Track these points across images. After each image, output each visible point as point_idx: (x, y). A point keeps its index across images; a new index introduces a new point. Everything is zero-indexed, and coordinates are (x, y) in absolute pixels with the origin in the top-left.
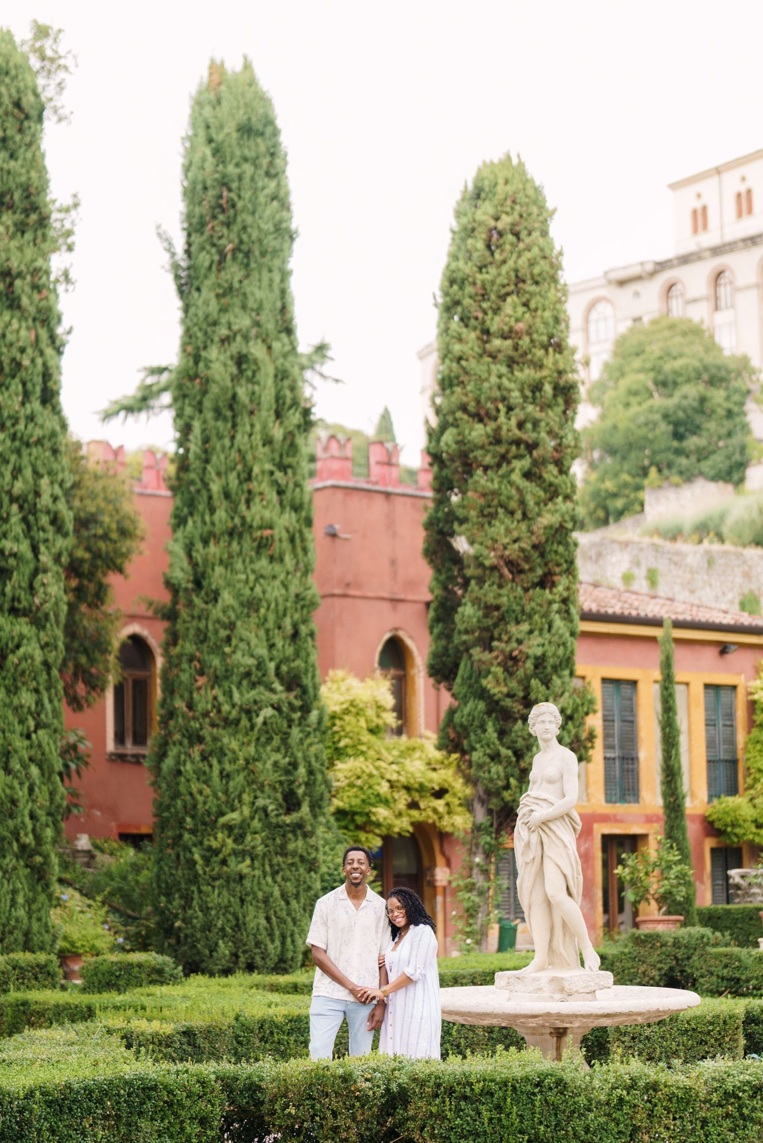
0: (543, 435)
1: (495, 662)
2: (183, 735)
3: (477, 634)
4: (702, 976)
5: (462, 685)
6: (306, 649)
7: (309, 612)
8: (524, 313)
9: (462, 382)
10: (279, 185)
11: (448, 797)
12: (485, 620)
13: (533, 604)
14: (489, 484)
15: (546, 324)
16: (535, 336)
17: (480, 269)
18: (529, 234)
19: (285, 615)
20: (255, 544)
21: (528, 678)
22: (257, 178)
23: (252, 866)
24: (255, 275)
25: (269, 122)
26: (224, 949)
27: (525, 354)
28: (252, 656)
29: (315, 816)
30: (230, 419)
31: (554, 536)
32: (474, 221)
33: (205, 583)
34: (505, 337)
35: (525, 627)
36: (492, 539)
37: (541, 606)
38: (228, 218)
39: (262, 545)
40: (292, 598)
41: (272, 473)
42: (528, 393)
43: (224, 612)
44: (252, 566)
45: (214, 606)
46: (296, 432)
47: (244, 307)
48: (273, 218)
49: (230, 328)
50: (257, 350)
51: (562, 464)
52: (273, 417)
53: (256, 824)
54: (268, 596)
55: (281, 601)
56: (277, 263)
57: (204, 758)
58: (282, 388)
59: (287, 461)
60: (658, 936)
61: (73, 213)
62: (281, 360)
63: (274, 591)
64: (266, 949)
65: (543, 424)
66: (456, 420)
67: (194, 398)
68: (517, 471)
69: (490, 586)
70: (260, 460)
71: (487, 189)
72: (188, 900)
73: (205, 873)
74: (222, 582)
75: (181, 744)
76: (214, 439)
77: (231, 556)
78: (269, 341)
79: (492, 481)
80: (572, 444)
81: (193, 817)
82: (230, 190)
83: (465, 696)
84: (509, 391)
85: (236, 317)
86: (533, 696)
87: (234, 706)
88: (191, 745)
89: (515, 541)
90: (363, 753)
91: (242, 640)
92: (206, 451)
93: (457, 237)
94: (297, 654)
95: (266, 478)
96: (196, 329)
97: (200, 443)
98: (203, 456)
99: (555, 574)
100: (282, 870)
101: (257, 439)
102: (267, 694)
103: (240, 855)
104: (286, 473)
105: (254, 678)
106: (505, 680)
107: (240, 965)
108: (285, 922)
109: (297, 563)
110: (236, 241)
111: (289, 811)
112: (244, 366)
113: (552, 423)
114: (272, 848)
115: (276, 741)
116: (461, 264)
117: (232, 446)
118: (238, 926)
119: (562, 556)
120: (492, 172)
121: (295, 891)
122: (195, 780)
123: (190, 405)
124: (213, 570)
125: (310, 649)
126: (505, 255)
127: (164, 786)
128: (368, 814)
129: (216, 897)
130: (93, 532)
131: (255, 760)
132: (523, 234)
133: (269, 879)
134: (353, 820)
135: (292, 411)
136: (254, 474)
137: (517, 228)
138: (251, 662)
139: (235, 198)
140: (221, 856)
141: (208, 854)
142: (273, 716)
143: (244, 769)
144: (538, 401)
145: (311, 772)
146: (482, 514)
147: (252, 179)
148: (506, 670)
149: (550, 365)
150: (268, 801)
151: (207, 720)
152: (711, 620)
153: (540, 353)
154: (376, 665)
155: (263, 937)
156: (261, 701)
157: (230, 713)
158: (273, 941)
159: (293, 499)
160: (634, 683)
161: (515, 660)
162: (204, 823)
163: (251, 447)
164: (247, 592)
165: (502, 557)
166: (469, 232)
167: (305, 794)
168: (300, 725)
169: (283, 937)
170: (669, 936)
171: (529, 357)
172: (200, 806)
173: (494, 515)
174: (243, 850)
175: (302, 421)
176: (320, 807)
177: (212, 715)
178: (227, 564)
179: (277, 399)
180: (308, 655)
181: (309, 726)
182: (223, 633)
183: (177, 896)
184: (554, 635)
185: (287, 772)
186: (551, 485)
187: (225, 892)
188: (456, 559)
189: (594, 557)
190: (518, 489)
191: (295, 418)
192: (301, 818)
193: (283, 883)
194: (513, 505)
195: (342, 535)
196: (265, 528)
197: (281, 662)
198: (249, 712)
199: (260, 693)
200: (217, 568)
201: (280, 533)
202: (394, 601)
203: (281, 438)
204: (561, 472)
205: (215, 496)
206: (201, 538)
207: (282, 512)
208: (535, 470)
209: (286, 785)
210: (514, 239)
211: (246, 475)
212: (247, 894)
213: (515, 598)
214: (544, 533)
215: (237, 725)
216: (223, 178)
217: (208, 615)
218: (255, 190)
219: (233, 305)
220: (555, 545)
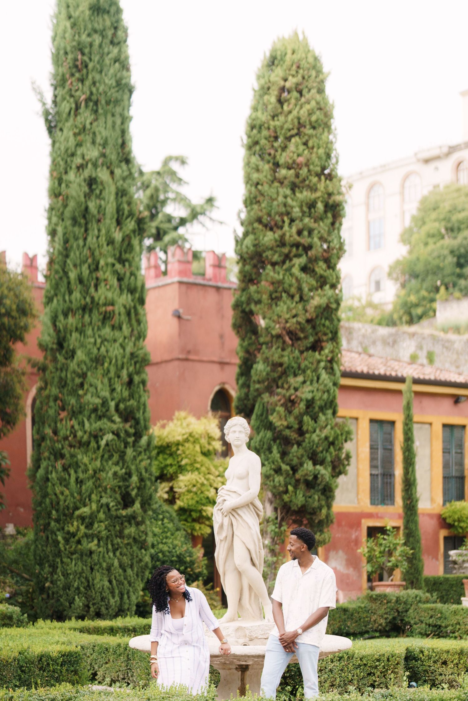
0: (316, 240)
1: (279, 404)
2: (51, 453)
3: (266, 384)
4: (415, 624)
5: (257, 419)
6: (139, 393)
7: (141, 366)
8: (303, 150)
9: (259, 202)
10: (120, 51)
12: (272, 374)
13: (307, 362)
14: (276, 276)
15: (320, 158)
16: (311, 167)
17: (273, 118)
18: (309, 91)
19: (122, 368)
20: (101, 317)
21: (302, 415)
22: (104, 45)
23: (99, 544)
24: (102, 118)
26: (79, 602)
27: (304, 180)
28: (99, 397)
29: (145, 511)
30: (83, 225)
31: (322, 313)
32: (270, 82)
33: (65, 345)
34: (289, 168)
35: (300, 379)
36: (278, 315)
37: (312, 363)
38: (82, 76)
39: (106, 318)
40: (128, 356)
41: (113, 265)
42: (305, 209)
43: (78, 365)
44: (99, 332)
45: (72, 361)
46: (132, 235)
47: (94, 143)
48: (116, 76)
49: (83, 158)
50: (104, 175)
51: (330, 261)
52: (115, 224)
53: (101, 515)
54: (110, 354)
55: (119, 357)
56: (118, 110)
57: (65, 469)
58: (121, 203)
59: (125, 256)
60: (385, 596)
62: (121, 182)
63: (115, 351)
64: (109, 602)
65: (316, 232)
66: (254, 229)
67: (59, 211)
68: (297, 266)
69: (276, 349)
70: (105, 256)
71: (279, 58)
72: (54, 567)
73: (65, 549)
74: (77, 344)
75: (49, 459)
76: (72, 240)
77: (83, 325)
78: (112, 168)
80: (337, 246)
81: (57, 511)
82: (83, 54)
83: (259, 427)
84: (292, 207)
85: (88, 150)
86: (305, 428)
87: (85, 432)
88: (56, 460)
89: (294, 317)
90: (197, 469)
91: (91, 385)
92: (66, 249)
93: (257, 94)
94: (131, 396)
95: (109, 268)
96: (59, 159)
97: (62, 243)
98: (64, 253)
99: (323, 341)
100: (120, 547)
101: (103, 240)
102: (109, 424)
103: (90, 537)
104: (124, 265)
105: (99, 413)
106: (285, 416)
107: (91, 613)
108: (123, 584)
109: (132, 330)
110: (88, 93)
111: (125, 507)
112: (94, 187)
113: (322, 231)
114: (112, 532)
115: (116, 457)
116: (259, 114)
117: (85, 245)
118: (89, 587)
119: (328, 328)
120: (284, 45)
121: (130, 563)
122: (58, 485)
123: (55, 215)
124: (71, 335)
125: (142, 392)
127: (38, 488)
128: (200, 511)
129: (74, 566)
131: (100, 470)
132: (305, 92)
133: (111, 554)
134: (190, 515)
135: (129, 220)
136: (100, 266)
137: (301, 87)
138: (98, 401)
139: (87, 60)
140: (76, 538)
141: (67, 536)
142: (113, 440)
143: (93, 478)
144: (312, 215)
145: (142, 480)
146: (271, 297)
147: (100, 46)
148: (287, 408)
149: (322, 189)
150: (110, 500)
151: (67, 442)
152: (448, 380)
153: (315, 180)
154: (209, 408)
155: (107, 594)
156: (105, 429)
157: (82, 437)
158: (114, 597)
159: (129, 284)
160: (393, 423)
161: (292, 402)
162: (65, 515)
163: (98, 246)
164: (95, 351)
165: (284, 328)
166: (266, 90)
167: (137, 495)
168: (133, 446)
169: (121, 594)
171: (307, 182)
172: (61, 503)
173: (279, 298)
174: (92, 534)
175: (136, 227)
176: (149, 505)
177: (70, 438)
178: (81, 331)
179: (118, 211)
180: (140, 397)
181: (140, 447)
182: (78, 381)
183: (47, 565)
184: (321, 384)
185: (124, 480)
186: (321, 276)
187: (79, 563)
188: (255, 330)
189: (391, 343)
190: (297, 279)
191: (131, 225)
192: (134, 511)
193: (121, 557)
194: (293, 290)
195: (185, 317)
196: (109, 305)
197: (120, 401)
198: (96, 437)
199: (104, 424)
200: (74, 335)
201: (119, 308)
202: (222, 364)
203: (120, 239)
204: (329, 267)
205: (72, 282)
206: (63, 312)
207: (121, 294)
208: (310, 265)
209: (123, 489)
210: (298, 95)
211: (94, 266)
212: (95, 564)
213: (294, 358)
214: (315, 311)
215: (88, 446)
216: (78, 45)
217: (67, 367)
218: (103, 55)
219: (86, 141)
220: (323, 320)
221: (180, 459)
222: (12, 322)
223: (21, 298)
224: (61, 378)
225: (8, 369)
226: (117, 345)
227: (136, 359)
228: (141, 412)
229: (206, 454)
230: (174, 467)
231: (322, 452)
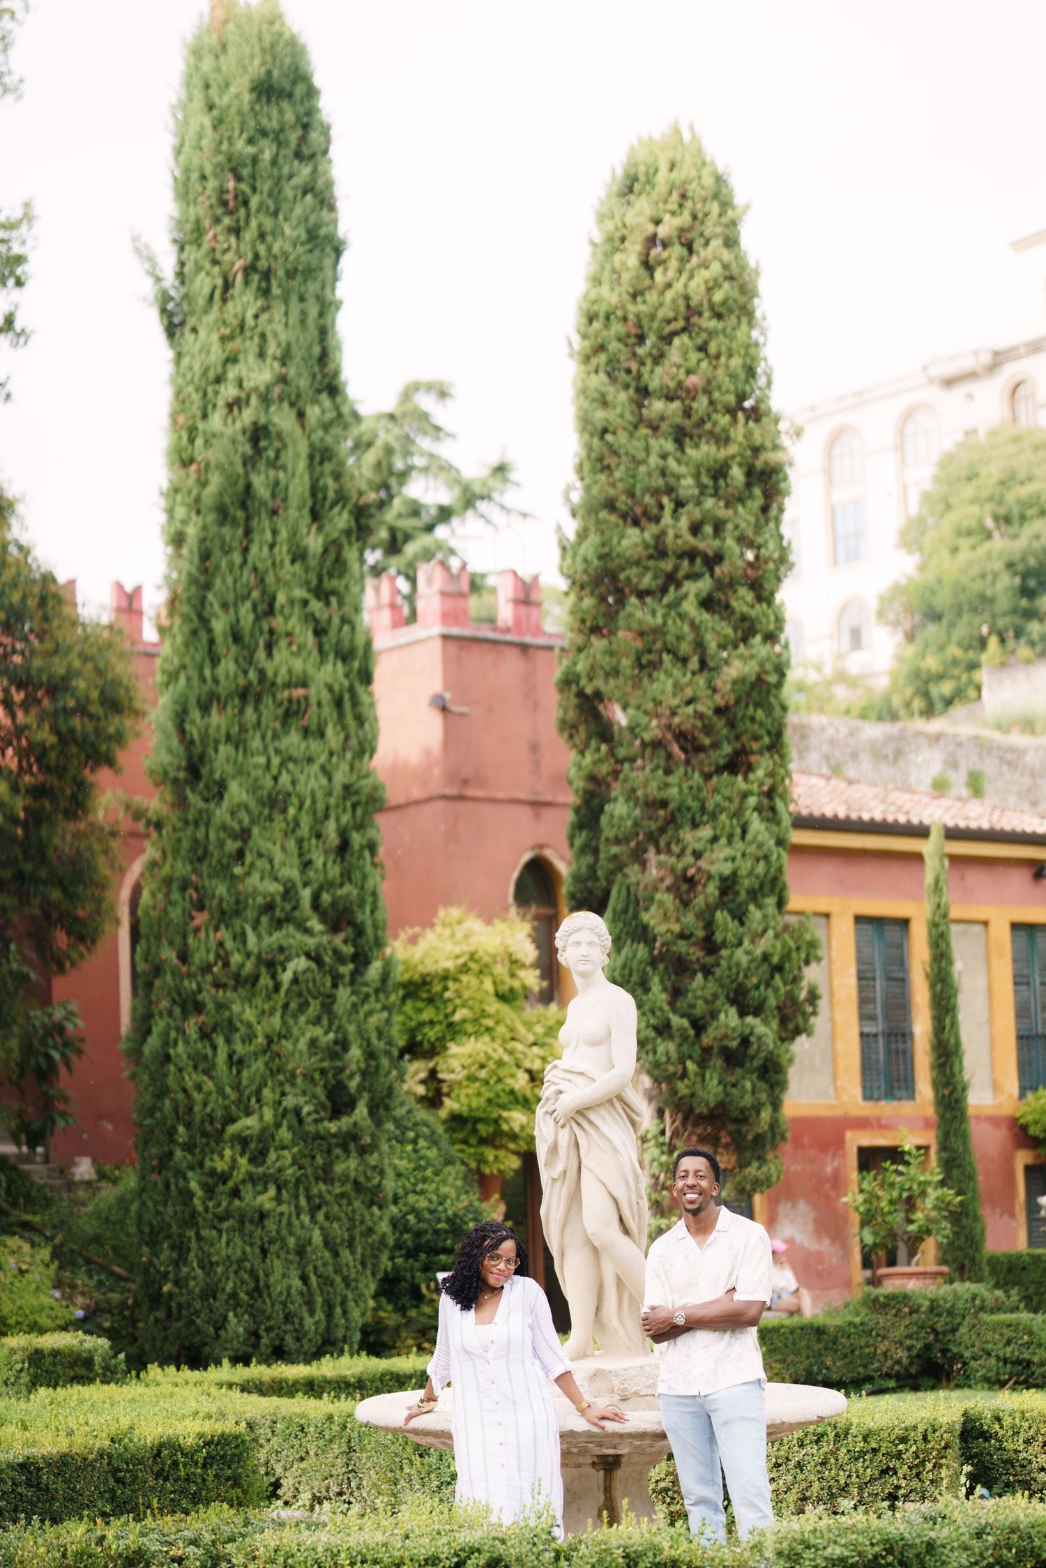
0: (730, 542)
1: (662, 885)
2: (174, 1002)
4: (975, 1358)
6: (361, 869)
7: (367, 813)
8: (699, 361)
9: (608, 467)
10: (315, 171)
12: (645, 823)
13: (718, 798)
14: (649, 618)
15: (733, 376)
16: (716, 395)
17: (634, 296)
18: (707, 243)
19: (327, 817)
20: (281, 711)
21: (711, 909)
22: (281, 160)
23: (278, 1199)
24: (279, 305)
25: (301, 77)
26: (237, 1325)
27: (702, 422)
28: (276, 879)
29: (379, 1123)
30: (242, 522)
31: (748, 695)
32: (625, 226)
33: (204, 771)
34: (670, 398)
36: (654, 700)
37: (730, 800)
38: (238, 221)
39: (291, 713)
40: (338, 791)
41: (305, 603)
42: (706, 480)
43: (233, 814)
44: (277, 743)
45: (219, 804)
46: (345, 542)
47: (262, 354)
48: (306, 220)
49: (240, 384)
50: (283, 419)
51: (761, 586)
52: (307, 518)
53: (284, 1134)
54: (300, 788)
55: (320, 795)
56: (312, 287)
57: (205, 1035)
58: (322, 474)
59: (329, 584)
60: (906, 1297)
61: (24, 228)
62: (320, 433)
63: (310, 782)
64: (301, 1324)
65: (730, 526)
66: (599, 523)
67: (190, 493)
68: (691, 597)
69: (653, 771)
70: (287, 585)
71: (642, 178)
72: (181, 1249)
73: (206, 1210)
74: (230, 769)
75: (170, 1014)
76: (217, 554)
77: (243, 729)
78: (301, 404)
79: (654, 613)
80: (776, 555)
81: (188, 1126)
82: (239, 179)
83: (621, 938)
84: (678, 477)
85: (250, 369)
86: (719, 937)
87: (248, 955)
88: (185, 1016)
89: (689, 703)
90: (488, 1030)
91: (260, 855)
92: (205, 571)
93: (598, 251)
94: (347, 876)
95: (297, 610)
96: (191, 389)
97: (196, 559)
98: (202, 579)
99: (752, 753)
100: (327, 1204)
101: (282, 552)
102: (299, 936)
103: (262, 1181)
104: (328, 603)
105: (278, 913)
106: (676, 912)
107: (263, 1349)
108: (332, 1284)
109: (347, 738)
110: (250, 256)
111: (336, 1113)
112: (263, 443)
113: (743, 525)
114: (309, 1171)
115: (314, 1008)
116: (605, 290)
117: (245, 562)
118: (257, 1291)
119: (761, 724)
120: (651, 153)
121: (346, 1236)
122: (190, 1069)
123: (182, 503)
124: (216, 751)
125: (368, 868)
126: (668, 276)
127: (146, 1078)
128: (496, 1121)
129: (225, 1246)
130: (61, 704)
131: (280, 1036)
132: (697, 245)
133: (306, 1219)
134: (475, 1131)
135: (337, 509)
136: (277, 605)
137: (689, 236)
138: (275, 888)
139: (248, 191)
141: (210, 1181)
142: (309, 970)
143: (265, 1052)
144: (721, 492)
145: (370, 1055)
146: (638, 663)
147: (274, 162)
148: (679, 896)
149: (740, 439)
150: (301, 1100)
151: (209, 978)
152: (1019, 829)
153: (724, 420)
154: (511, 899)
155: (297, 1305)
156: (290, 947)
157: (242, 966)
158: (312, 1312)
159: (339, 642)
160: (904, 923)
161: (691, 882)
162: (205, 1134)
163: (274, 564)
164: (268, 782)
165: (669, 727)
166: (618, 241)
167: (361, 1088)
168: (352, 983)
169: (329, 1307)
170: (925, 1298)
171: (708, 426)
172: (197, 1109)
173: (656, 665)
174: (265, 1175)
175: (353, 523)
176: (387, 1108)
177: (215, 969)
178: (237, 741)
179: (314, 491)
180: (365, 877)
181: (367, 985)
182: (232, 846)
183: (166, 1245)
184: (750, 843)
185: (333, 1055)
186: (744, 618)
187: (237, 1239)
188: (606, 731)
189: (891, 756)
190: (694, 626)
191: (341, 520)
192: (355, 1124)
193: (327, 1224)
194: (685, 648)
195: (455, 708)
196: (296, 686)
197: (321, 888)
198: (272, 965)
199: (289, 936)
200: (222, 748)
201: (319, 692)
202: (537, 805)
203: (320, 550)
204: (759, 598)
205: (219, 639)
206: (199, 702)
207: (322, 662)
208: (719, 595)
209: (330, 1075)
210: (685, 252)
211: (265, 607)
212: (271, 1242)
213: (691, 788)
214: (732, 690)
215: (254, 984)
216: (229, 160)
217: (209, 818)
218: (279, 178)
219: (246, 351)
220: (751, 709)
221: (449, 1010)
222: (90, 727)
223: (110, 676)
224: (195, 841)
225: (82, 826)
226: (315, 768)
227: (354, 799)
228: (368, 908)
229: (506, 997)
230: (438, 1028)
231: (757, 987)
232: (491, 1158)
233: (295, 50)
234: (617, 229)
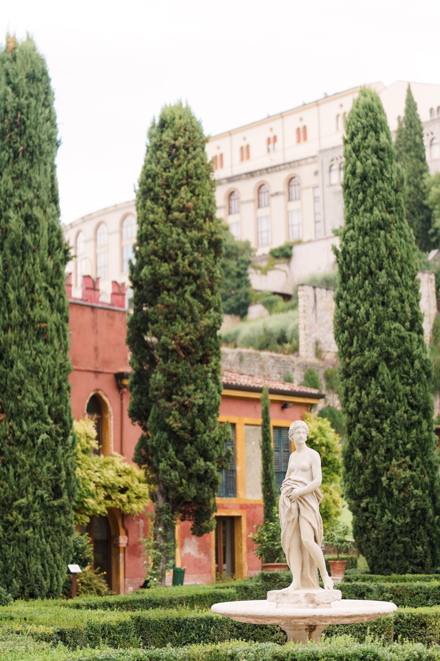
0: (203, 270)
1: (174, 408)
3: (163, 391)
5: (153, 422)
6: (66, 398)
7: (67, 375)
8: (191, 197)
9: (155, 238)
10: (50, 112)
11: (128, 492)
12: (168, 383)
13: (197, 373)
14: (171, 300)
15: (204, 204)
16: (198, 211)
17: (165, 170)
18: (195, 149)
19: (54, 376)
20: (36, 332)
21: (194, 418)
22: (38, 107)
23: (34, 532)
24: (36, 166)
25: (45, 73)
26: (17, 584)
27: (192, 221)
28: (34, 401)
29: (71, 502)
30: (21, 255)
31: (209, 332)
32: (161, 140)
33: (5, 356)
34: (181, 212)
35: (192, 387)
36: (173, 333)
37: (201, 374)
38: (21, 130)
39: (40, 333)
40: (58, 367)
41: (46, 289)
42: (195, 246)
43: (17, 374)
44: (34, 346)
45: (11, 370)
46: (60, 264)
47: (30, 186)
48: (48, 132)
49: (20, 198)
50: (37, 212)
51: (212, 289)
52: (47, 254)
53: (36, 506)
54: (44, 364)
56: (49, 160)
57: (4, 464)
58: (52, 236)
59: (55, 281)
60: (278, 575)
62: (52, 219)
63: (48, 362)
64: (42, 584)
65: (203, 264)
66: (150, 260)
68: (188, 292)
69: (171, 362)
70: (39, 281)
71: (169, 121)
73: (4, 536)
74: (15, 355)
76: (11, 267)
77: (21, 339)
78: (44, 207)
79: (173, 298)
82: (22, 114)
83: (155, 429)
84: (184, 243)
85: (24, 191)
86: (197, 429)
89: (187, 335)
91: (28, 391)
92: (5, 274)
93: (150, 149)
94: (61, 401)
95: (43, 292)
97: (2, 269)
98: (4, 277)
100: (51, 534)
101: (37, 267)
102: (44, 425)
103: (27, 525)
104: (54, 289)
105: (35, 415)
106: (180, 419)
107: (26, 594)
108: (53, 568)
109: (61, 344)
110: (25, 145)
111: (55, 498)
112: (29, 222)
113: (208, 264)
114: (45, 521)
115: (49, 454)
116: (153, 166)
117: (22, 271)
118: (25, 570)
119: (213, 344)
120: (171, 111)
121: (59, 548)
124: (10, 348)
125: (68, 398)
126: (180, 162)
128: (82, 503)
129: (12, 551)
131: (35, 466)
132: (191, 149)
133: (44, 540)
135: (58, 251)
136: (35, 289)
137: (187, 146)
138: (33, 405)
139: (25, 119)
140: (14, 526)
141: (6, 525)
142: (47, 439)
143: (29, 472)
144: (200, 250)
145: (68, 474)
146: (166, 318)
147: (35, 108)
148: (181, 413)
149: (207, 229)
150: (44, 492)
151: (6, 441)
152: (277, 388)
153: (201, 221)
154: (85, 411)
155: (40, 577)
156: (40, 429)
158: (45, 579)
159: (59, 305)
160: (234, 425)
161: (185, 406)
162: (4, 505)
163: (34, 272)
164: (31, 362)
165: (179, 344)
166: (157, 147)
167: (65, 488)
168: (62, 445)
169: (52, 577)
170: (284, 575)
171: (195, 223)
172: (1, 495)
173: (174, 319)
174: (28, 523)
175: (64, 257)
176: (73, 496)
177: (9, 438)
179: (49, 242)
180: (67, 401)
181: (67, 445)
182: (17, 387)
184: (209, 392)
185: (55, 474)
186: (207, 300)
187: (17, 549)
188: (146, 345)
190: (189, 303)
191: (60, 255)
193: (52, 543)
194: (186, 312)
196: (43, 322)
197: (52, 405)
198: (33, 436)
199: (39, 425)
200: (12, 347)
201: (51, 325)
202: (97, 373)
203: (52, 267)
204: (213, 293)
205: (12, 302)
206: (3, 327)
207: (52, 313)
208: (198, 292)
209: (54, 482)
210: (185, 152)
211: (30, 289)
212: (30, 550)
213: (186, 369)
214: (204, 330)
215: (24, 444)
216: (18, 106)
217: (7, 376)
218: (37, 115)
219: (23, 184)
220: (210, 338)
226: (49, 356)
227: (63, 369)
231: (211, 450)
232: (79, 518)
233: (43, 61)
234: (158, 141)
